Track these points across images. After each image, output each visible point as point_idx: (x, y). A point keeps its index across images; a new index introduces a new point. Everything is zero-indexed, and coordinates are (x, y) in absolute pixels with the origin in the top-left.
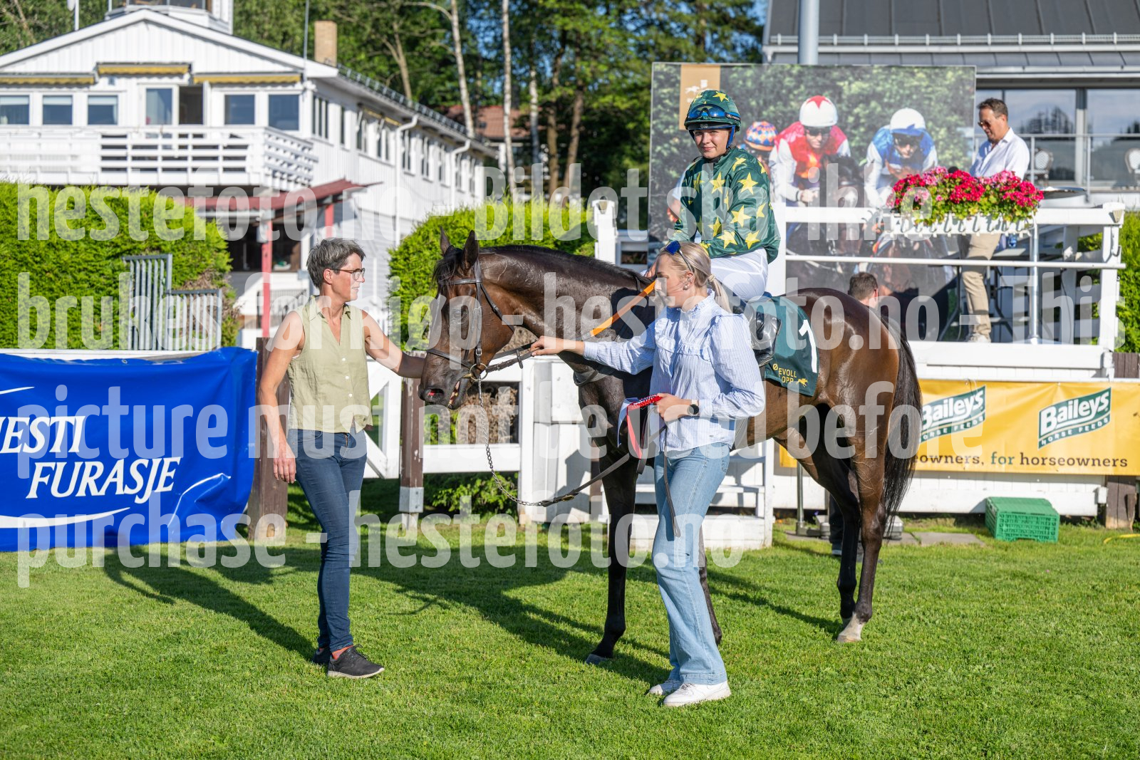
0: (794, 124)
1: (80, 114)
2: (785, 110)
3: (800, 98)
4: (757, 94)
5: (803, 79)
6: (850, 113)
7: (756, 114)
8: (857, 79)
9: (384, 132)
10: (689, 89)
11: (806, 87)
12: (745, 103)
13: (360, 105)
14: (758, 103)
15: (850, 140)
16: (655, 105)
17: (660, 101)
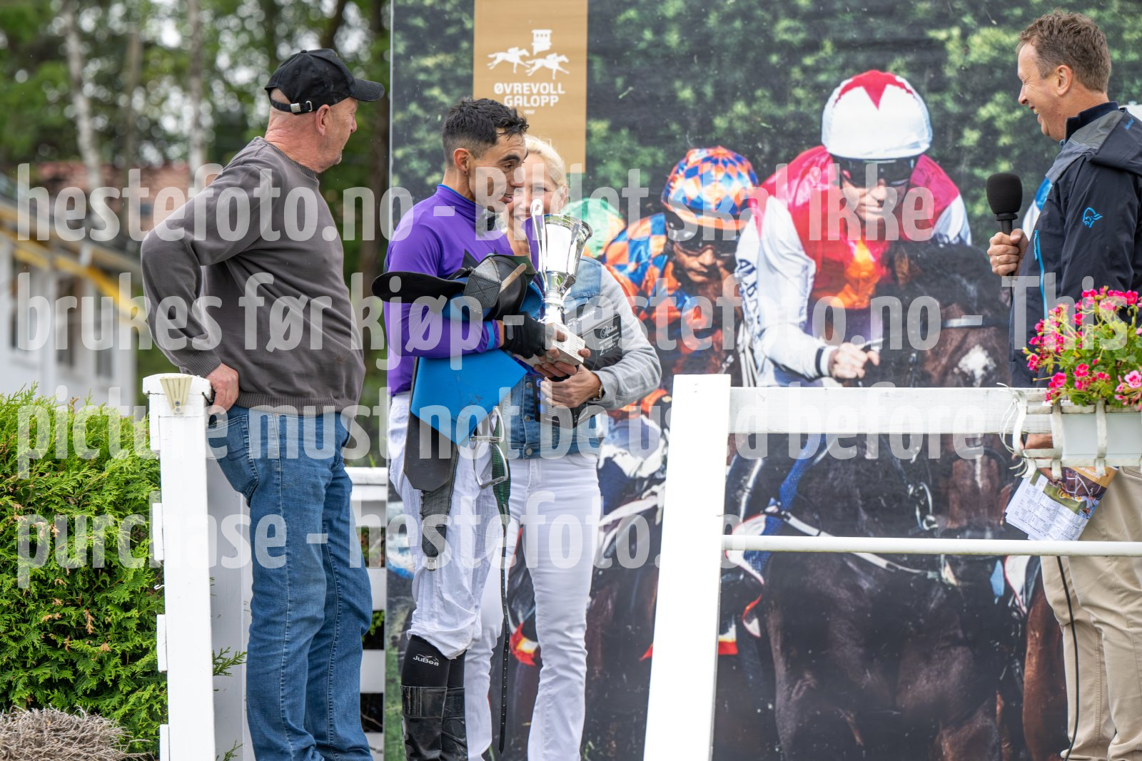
0: (807, 152)
2: (779, 112)
3: (822, 78)
4: (696, 68)
5: (828, 22)
6: (966, 120)
7: (694, 124)
8: (984, 22)
10: (500, 57)
11: (841, 45)
12: (662, 93)
14: (699, 95)
15: (970, 199)
16: (402, 106)
17: (414, 90)
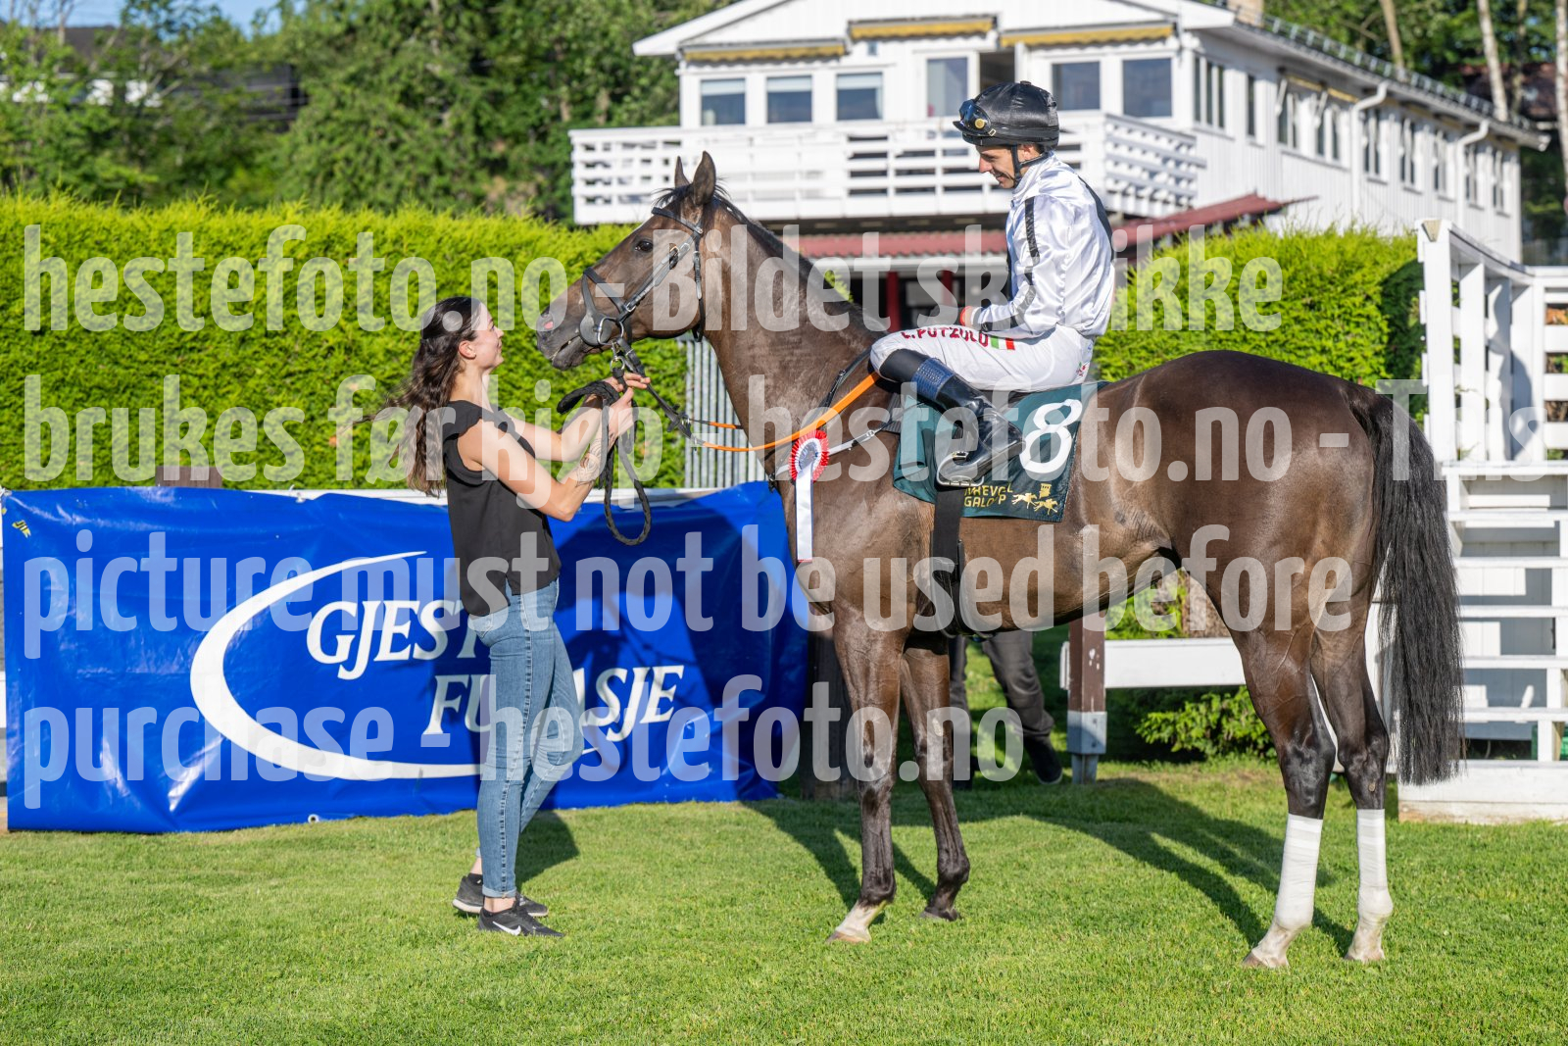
1: (824, 105)
9: (1328, 115)
13: (1282, 70)
